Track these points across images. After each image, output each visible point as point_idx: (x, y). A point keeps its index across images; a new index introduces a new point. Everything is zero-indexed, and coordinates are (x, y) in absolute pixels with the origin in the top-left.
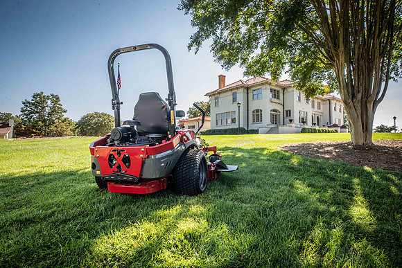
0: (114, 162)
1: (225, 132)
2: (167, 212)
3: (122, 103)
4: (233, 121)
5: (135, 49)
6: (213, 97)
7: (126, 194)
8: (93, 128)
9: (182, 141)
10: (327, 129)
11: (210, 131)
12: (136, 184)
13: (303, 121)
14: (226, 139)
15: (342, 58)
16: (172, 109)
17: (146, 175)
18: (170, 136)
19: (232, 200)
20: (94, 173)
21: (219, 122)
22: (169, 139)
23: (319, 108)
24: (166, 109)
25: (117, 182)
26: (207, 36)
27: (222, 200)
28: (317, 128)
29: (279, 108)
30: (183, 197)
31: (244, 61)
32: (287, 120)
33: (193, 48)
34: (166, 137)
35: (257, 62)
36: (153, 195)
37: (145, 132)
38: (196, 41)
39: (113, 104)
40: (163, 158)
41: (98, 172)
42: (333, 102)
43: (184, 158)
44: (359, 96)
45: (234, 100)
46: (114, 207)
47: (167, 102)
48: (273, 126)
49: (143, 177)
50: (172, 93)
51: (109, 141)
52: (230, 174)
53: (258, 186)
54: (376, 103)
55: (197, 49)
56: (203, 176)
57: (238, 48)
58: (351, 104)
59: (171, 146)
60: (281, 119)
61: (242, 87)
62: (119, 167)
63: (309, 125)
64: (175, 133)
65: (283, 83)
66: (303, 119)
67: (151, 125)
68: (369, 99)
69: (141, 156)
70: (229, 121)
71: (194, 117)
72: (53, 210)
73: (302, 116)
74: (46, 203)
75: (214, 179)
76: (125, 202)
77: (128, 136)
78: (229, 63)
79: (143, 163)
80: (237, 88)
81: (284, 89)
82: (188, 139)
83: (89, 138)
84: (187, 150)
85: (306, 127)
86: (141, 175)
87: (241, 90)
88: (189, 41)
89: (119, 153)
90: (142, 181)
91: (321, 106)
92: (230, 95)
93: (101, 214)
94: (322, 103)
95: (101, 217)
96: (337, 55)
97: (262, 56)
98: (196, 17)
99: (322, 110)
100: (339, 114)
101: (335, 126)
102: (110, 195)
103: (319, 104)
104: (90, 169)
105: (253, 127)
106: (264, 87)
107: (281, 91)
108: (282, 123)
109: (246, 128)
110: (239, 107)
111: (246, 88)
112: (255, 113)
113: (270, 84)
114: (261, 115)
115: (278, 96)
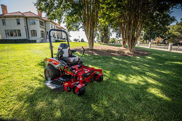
6: (0, 19)
29: (44, 30)
48: (42, 39)
60: (45, 35)
61: (23, 17)
65: (44, 19)
80: (20, 17)
85: (56, 39)
92: (14, 20)
101: (64, 39)
105: (32, 38)
106: (36, 19)
107: (44, 23)
108: (45, 37)
109: (28, 39)
110: (26, 28)
111: (25, 18)
112: (32, 32)
113: (39, 18)
114: (36, 33)
115: (43, 25)
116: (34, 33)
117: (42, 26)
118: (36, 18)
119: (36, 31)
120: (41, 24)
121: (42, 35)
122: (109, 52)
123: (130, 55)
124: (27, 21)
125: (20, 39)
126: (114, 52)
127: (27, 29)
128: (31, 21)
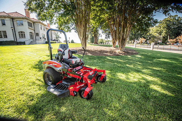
10: (53, 41)
29: (33, 31)
60: (34, 37)
61: (9, 17)
65: (32, 20)
73: (43, 36)
80: (5, 17)
87: (7, 19)
106: (24, 20)
107: (33, 24)
108: (35, 39)
109: (16, 41)
110: (12, 30)
111: (11, 18)
112: (20, 33)
113: (27, 19)
114: (24, 34)
115: (32, 26)
116: (22, 34)
117: (30, 28)
118: (23, 18)
119: (24, 32)
120: (30, 25)
121: (31, 36)
122: (102, 52)
123: (121, 55)
124: (13, 22)
125: (6, 41)
126: (107, 52)
127: (14, 30)
128: (18, 22)
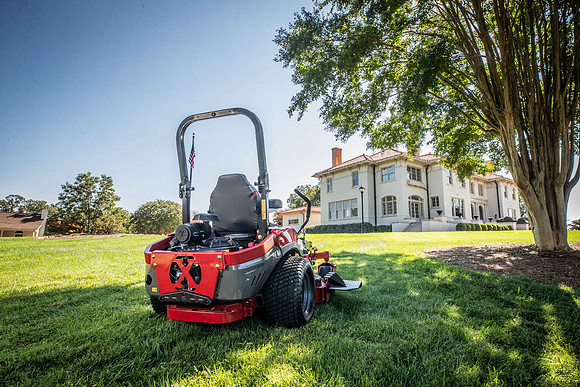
0: (178, 274)
1: (342, 229)
2: (253, 354)
3: (193, 189)
4: (354, 212)
5: (214, 115)
6: (324, 179)
7: (194, 324)
8: (154, 223)
9: (277, 244)
10: (495, 224)
11: (320, 227)
12: (209, 308)
13: (459, 213)
14: (343, 240)
15: (510, 122)
16: (264, 197)
17: (223, 295)
18: (260, 237)
19: (352, 336)
20: (149, 291)
21: (334, 214)
22: (258, 242)
23: (481, 194)
24: (255, 197)
25: (180, 304)
26: (315, 97)
27: (337, 336)
28: (480, 223)
29: (422, 194)
30: (278, 330)
31: (367, 128)
32: (434, 211)
33: (296, 113)
34: (254, 239)
35: (386, 129)
36: (233, 326)
37: (225, 231)
38: (300, 103)
39: (181, 191)
40: (248, 269)
41: (154, 290)
42: (502, 186)
43: (279, 270)
44: (541, 176)
45: (355, 182)
46: (174, 343)
47: (257, 188)
48: (413, 220)
49: (218, 298)
50: (263, 176)
51: (172, 243)
52: (349, 294)
53: (393, 314)
54: (568, 186)
55: (301, 115)
56: (308, 296)
57: (357, 111)
58: (530, 188)
59: (261, 252)
60: (424, 211)
61: (365, 164)
62: (184, 282)
63: (468, 219)
64: (267, 231)
65: (425, 158)
66: (457, 209)
67: (234, 220)
68: (557, 181)
69: (217, 266)
70: (348, 213)
71: (297, 207)
72: (85, 345)
73: (456, 205)
74: (77, 334)
75: (324, 302)
76: (191, 336)
77: (200, 235)
78: (346, 132)
79: (220, 276)
80: (359, 166)
81: (427, 167)
82: (287, 241)
83: (148, 236)
84: (285, 257)
85: (463, 221)
86: (216, 295)
87: (364, 169)
88: (290, 104)
89: (185, 262)
90: (218, 304)
91: (485, 190)
92: (348, 177)
93: (154, 355)
94: (485, 186)
95: (155, 359)
96: (503, 119)
97: (393, 121)
98: (300, 71)
99: (485, 197)
100: (512, 203)
101: (508, 220)
102: (169, 324)
103: (480, 187)
104: (144, 284)
105: (383, 221)
106: (398, 164)
107: (423, 170)
110: (362, 192)
111: (373, 165)
112: (386, 202)
113: (406, 160)
115: (419, 176)
119: (395, 198)
121: (415, 210)
